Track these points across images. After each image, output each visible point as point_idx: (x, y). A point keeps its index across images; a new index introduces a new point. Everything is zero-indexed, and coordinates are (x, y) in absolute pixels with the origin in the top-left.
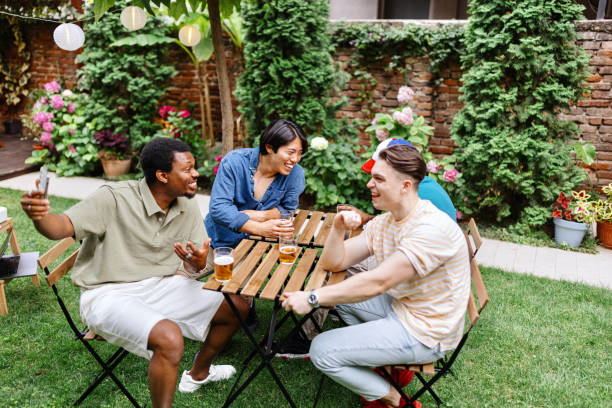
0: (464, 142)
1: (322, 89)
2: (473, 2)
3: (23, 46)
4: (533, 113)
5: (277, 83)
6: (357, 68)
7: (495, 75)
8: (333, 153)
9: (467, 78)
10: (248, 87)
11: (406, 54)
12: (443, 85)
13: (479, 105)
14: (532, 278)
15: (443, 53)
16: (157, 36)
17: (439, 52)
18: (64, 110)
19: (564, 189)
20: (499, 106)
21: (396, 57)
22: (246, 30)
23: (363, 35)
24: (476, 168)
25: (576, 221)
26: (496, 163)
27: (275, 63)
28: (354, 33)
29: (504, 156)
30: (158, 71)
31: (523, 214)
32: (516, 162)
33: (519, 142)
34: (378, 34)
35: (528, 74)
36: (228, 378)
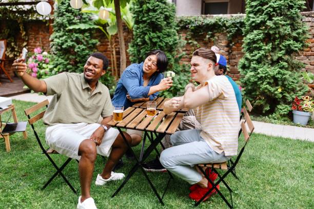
0: (245, 72)
1: (172, 48)
2: (248, 1)
3: (24, 33)
4: (280, 55)
5: (149, 45)
6: (190, 39)
7: (260, 37)
8: (178, 80)
9: (246, 39)
10: (135, 47)
11: (215, 31)
12: (234, 47)
13: (252, 53)
14: (281, 138)
15: (234, 30)
16: (90, 24)
17: (231, 29)
18: (43, 62)
19: (298, 95)
20: (262, 52)
21: (210, 33)
22: (134, 19)
23: (193, 22)
24: (252, 85)
25: (304, 111)
26: (261, 82)
27: (149, 34)
28: (188, 21)
29: (266, 78)
30: (90, 42)
31: (276, 109)
32: (272, 81)
33: (273, 71)
34: (200, 21)
35: (277, 36)
36: (121, 179)
